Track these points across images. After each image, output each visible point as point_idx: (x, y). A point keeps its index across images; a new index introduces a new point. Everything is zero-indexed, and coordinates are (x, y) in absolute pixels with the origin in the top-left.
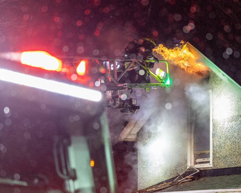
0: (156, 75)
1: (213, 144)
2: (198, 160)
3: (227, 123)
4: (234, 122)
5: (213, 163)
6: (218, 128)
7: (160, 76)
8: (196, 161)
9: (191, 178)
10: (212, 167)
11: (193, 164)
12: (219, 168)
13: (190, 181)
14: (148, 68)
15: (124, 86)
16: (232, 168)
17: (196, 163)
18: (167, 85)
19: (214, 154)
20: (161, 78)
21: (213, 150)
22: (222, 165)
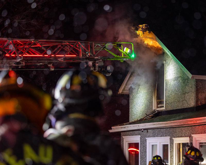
0: (124, 51)
1: (166, 95)
2: (159, 106)
3: (172, 81)
4: (176, 81)
5: (165, 107)
6: (168, 85)
7: (127, 52)
8: (158, 106)
9: (151, 117)
10: (165, 110)
11: (156, 108)
12: (168, 110)
13: (151, 118)
14: (118, 47)
15: (98, 58)
16: (174, 110)
17: (158, 107)
18: (132, 58)
19: (166, 101)
20: (128, 53)
21: (166, 99)
22: (170, 108)
